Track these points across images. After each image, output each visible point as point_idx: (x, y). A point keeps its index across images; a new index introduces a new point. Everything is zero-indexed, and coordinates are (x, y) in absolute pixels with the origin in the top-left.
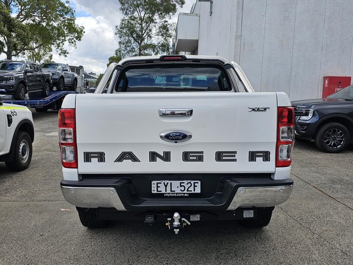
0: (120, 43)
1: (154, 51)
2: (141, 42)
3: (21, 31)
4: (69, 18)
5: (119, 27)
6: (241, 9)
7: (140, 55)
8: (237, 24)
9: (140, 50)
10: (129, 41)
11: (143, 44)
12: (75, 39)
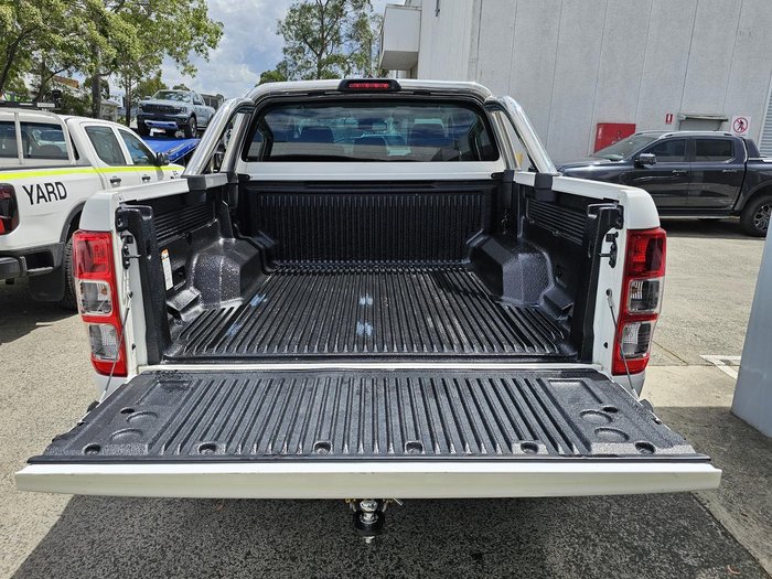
0: (285, 50)
1: (343, 68)
2: (321, 52)
3: (124, 36)
4: (197, 6)
5: (283, 23)
6: (478, 18)
7: (319, 76)
8: (472, 40)
9: (320, 66)
10: (301, 50)
11: (324, 56)
12: (206, 45)
